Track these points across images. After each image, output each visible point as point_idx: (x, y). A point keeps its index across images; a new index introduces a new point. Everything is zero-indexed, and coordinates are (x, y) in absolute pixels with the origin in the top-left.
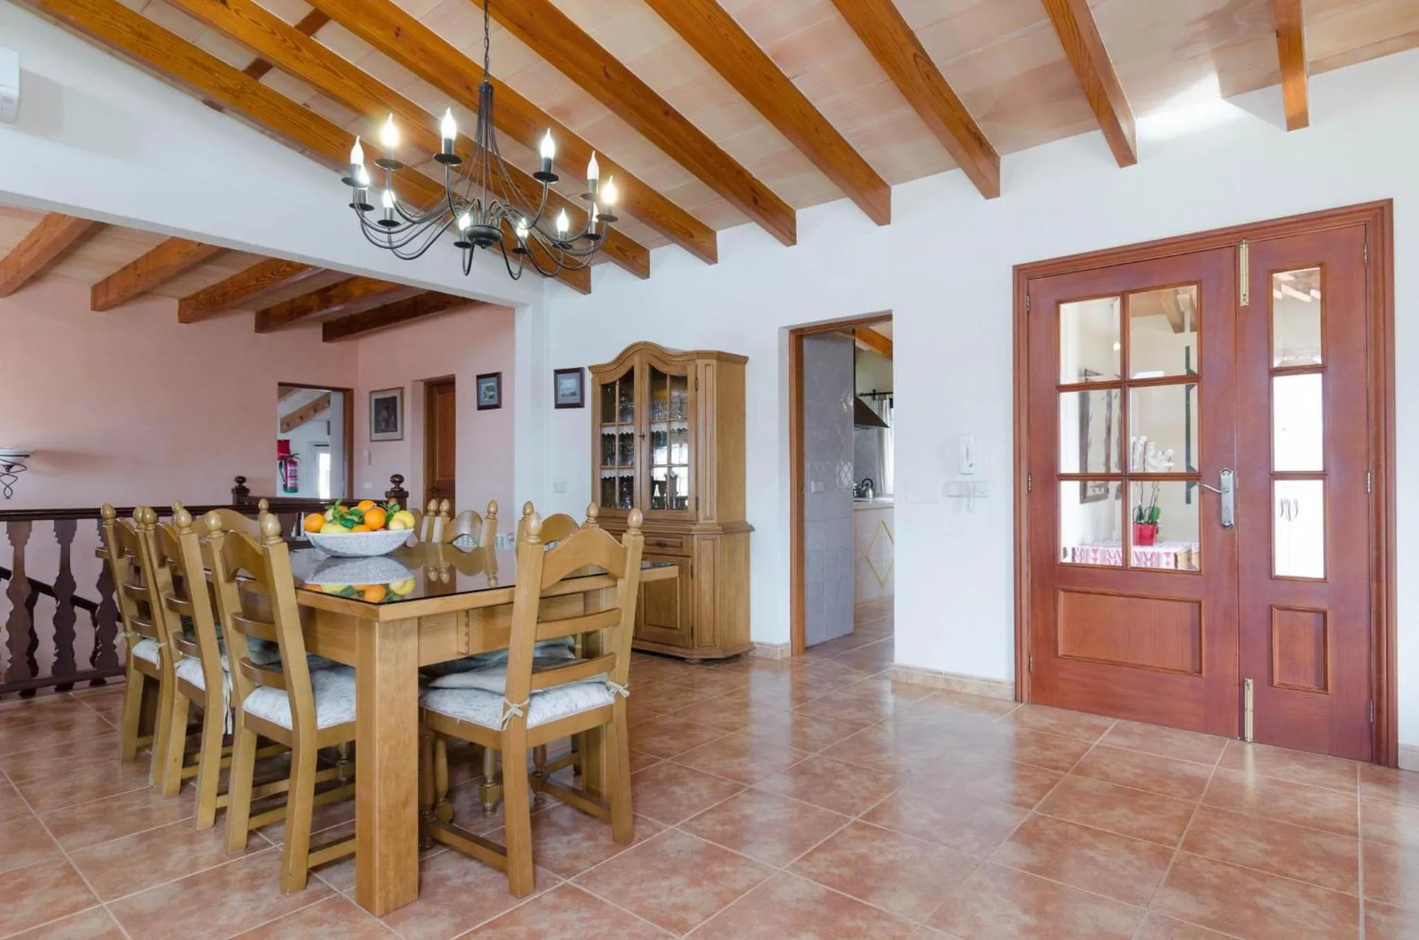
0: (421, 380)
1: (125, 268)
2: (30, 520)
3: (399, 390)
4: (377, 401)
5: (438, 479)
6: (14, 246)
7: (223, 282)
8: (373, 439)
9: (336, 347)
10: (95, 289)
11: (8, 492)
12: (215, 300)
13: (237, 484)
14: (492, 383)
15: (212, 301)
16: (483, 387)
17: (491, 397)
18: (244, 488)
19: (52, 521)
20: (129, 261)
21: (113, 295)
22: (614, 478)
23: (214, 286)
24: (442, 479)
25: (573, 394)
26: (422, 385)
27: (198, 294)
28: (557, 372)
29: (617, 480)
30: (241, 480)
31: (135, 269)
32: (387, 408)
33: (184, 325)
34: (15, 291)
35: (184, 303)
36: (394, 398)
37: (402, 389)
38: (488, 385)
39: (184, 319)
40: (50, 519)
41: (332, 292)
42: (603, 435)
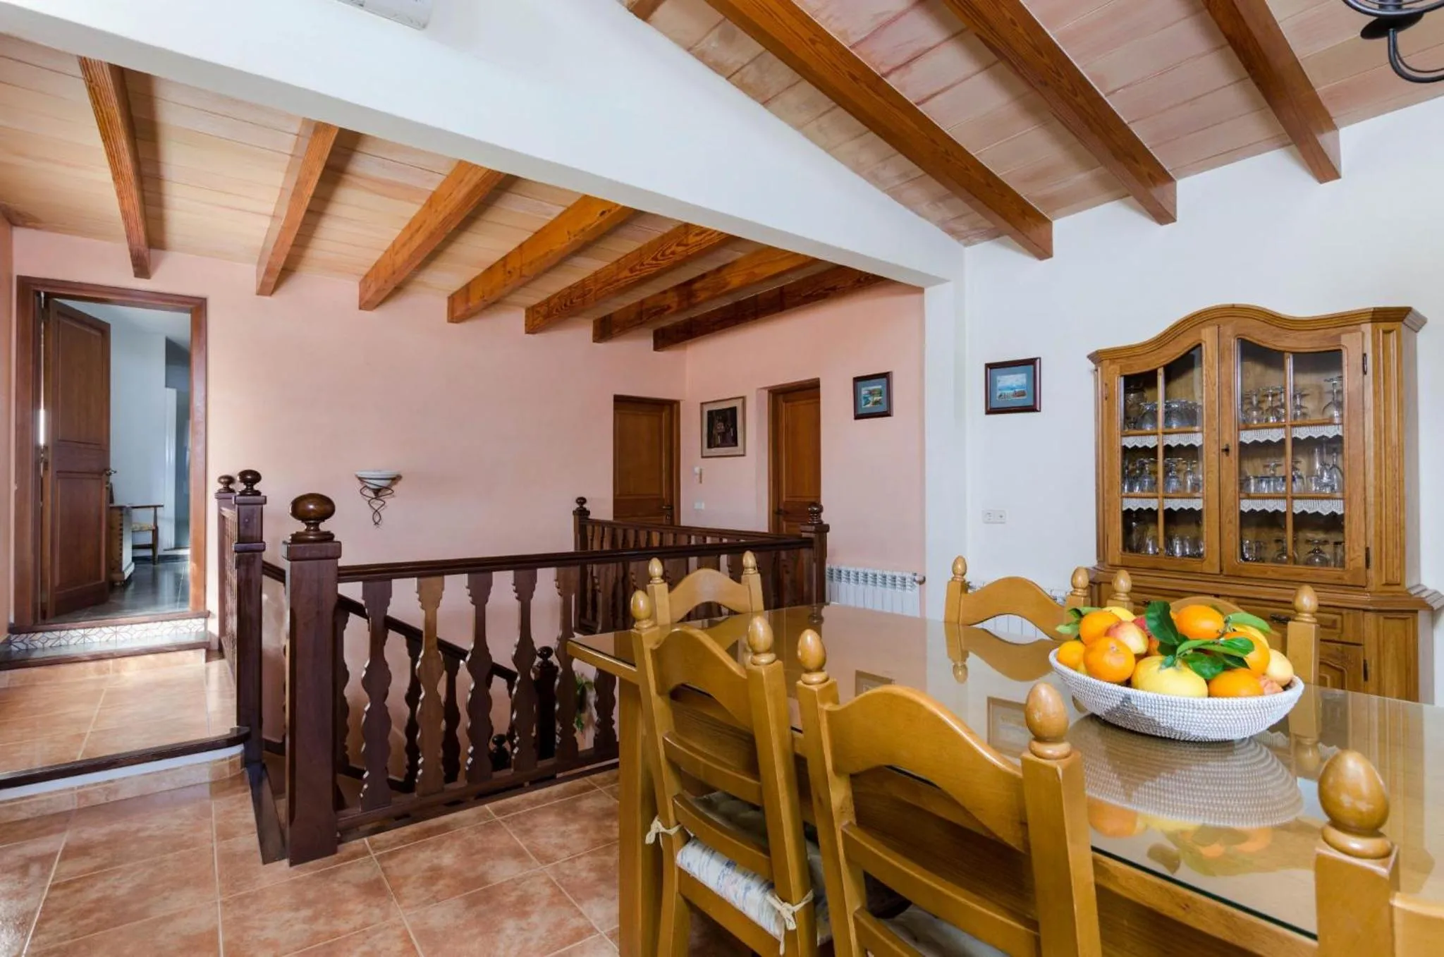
0: (765, 388)
1: (490, 269)
2: (443, 574)
3: (741, 400)
4: (710, 413)
5: (784, 499)
6: (388, 244)
7: (583, 281)
8: (704, 455)
9: (666, 355)
10: (452, 299)
11: (377, 519)
12: (571, 302)
13: (578, 506)
14: (878, 386)
15: (568, 304)
16: (864, 391)
17: (876, 403)
18: (585, 509)
19: (466, 576)
20: (497, 257)
21: (475, 302)
22: (1156, 512)
23: (570, 287)
24: (789, 499)
25: (1022, 394)
26: (766, 392)
27: (548, 301)
28: (990, 366)
29: (1161, 515)
30: (582, 501)
31: (504, 266)
32: (724, 421)
33: (531, 336)
34: (378, 306)
35: (531, 311)
36: (734, 410)
37: (743, 398)
38: (871, 388)
39: (532, 329)
40: (464, 572)
41: (697, 286)
42: (1125, 449)
